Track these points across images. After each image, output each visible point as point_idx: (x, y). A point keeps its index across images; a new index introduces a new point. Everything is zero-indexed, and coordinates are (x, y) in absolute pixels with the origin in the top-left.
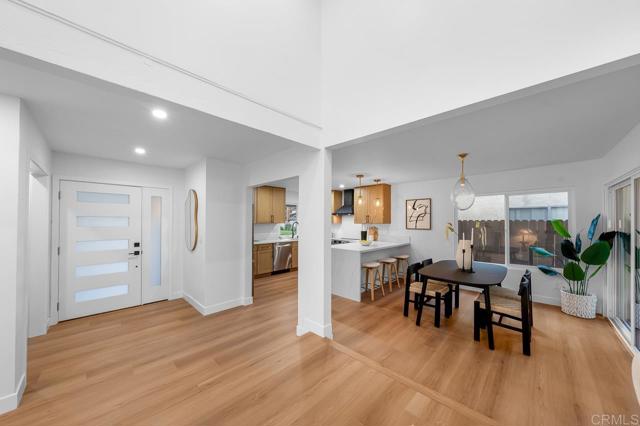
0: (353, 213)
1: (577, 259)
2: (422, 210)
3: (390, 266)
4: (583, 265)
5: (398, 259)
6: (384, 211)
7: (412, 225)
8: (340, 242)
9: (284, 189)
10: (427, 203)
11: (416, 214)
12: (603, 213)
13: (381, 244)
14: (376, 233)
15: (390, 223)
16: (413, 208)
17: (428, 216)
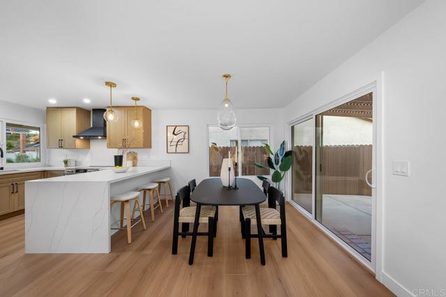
0: (105, 136)
2: (181, 136)
3: (151, 192)
5: (160, 183)
6: (144, 133)
7: (172, 149)
8: (85, 171)
10: (185, 129)
11: (176, 138)
12: (285, 140)
13: (141, 170)
14: (135, 159)
15: (151, 147)
16: (174, 133)
17: (186, 141)
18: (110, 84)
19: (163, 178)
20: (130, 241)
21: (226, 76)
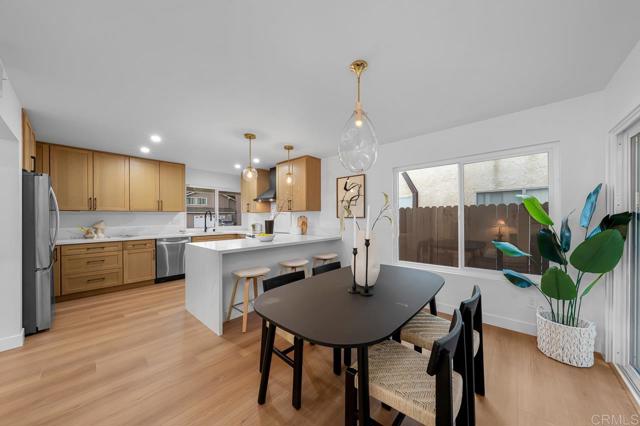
1: (562, 262)
2: (353, 192)
4: (572, 272)
9: (184, 165)
10: (359, 180)
11: (348, 195)
12: (606, 182)
14: (305, 225)
15: (319, 209)
16: (345, 188)
17: (361, 198)
18: (250, 136)
19: (327, 254)
20: (244, 331)
21: (360, 65)
